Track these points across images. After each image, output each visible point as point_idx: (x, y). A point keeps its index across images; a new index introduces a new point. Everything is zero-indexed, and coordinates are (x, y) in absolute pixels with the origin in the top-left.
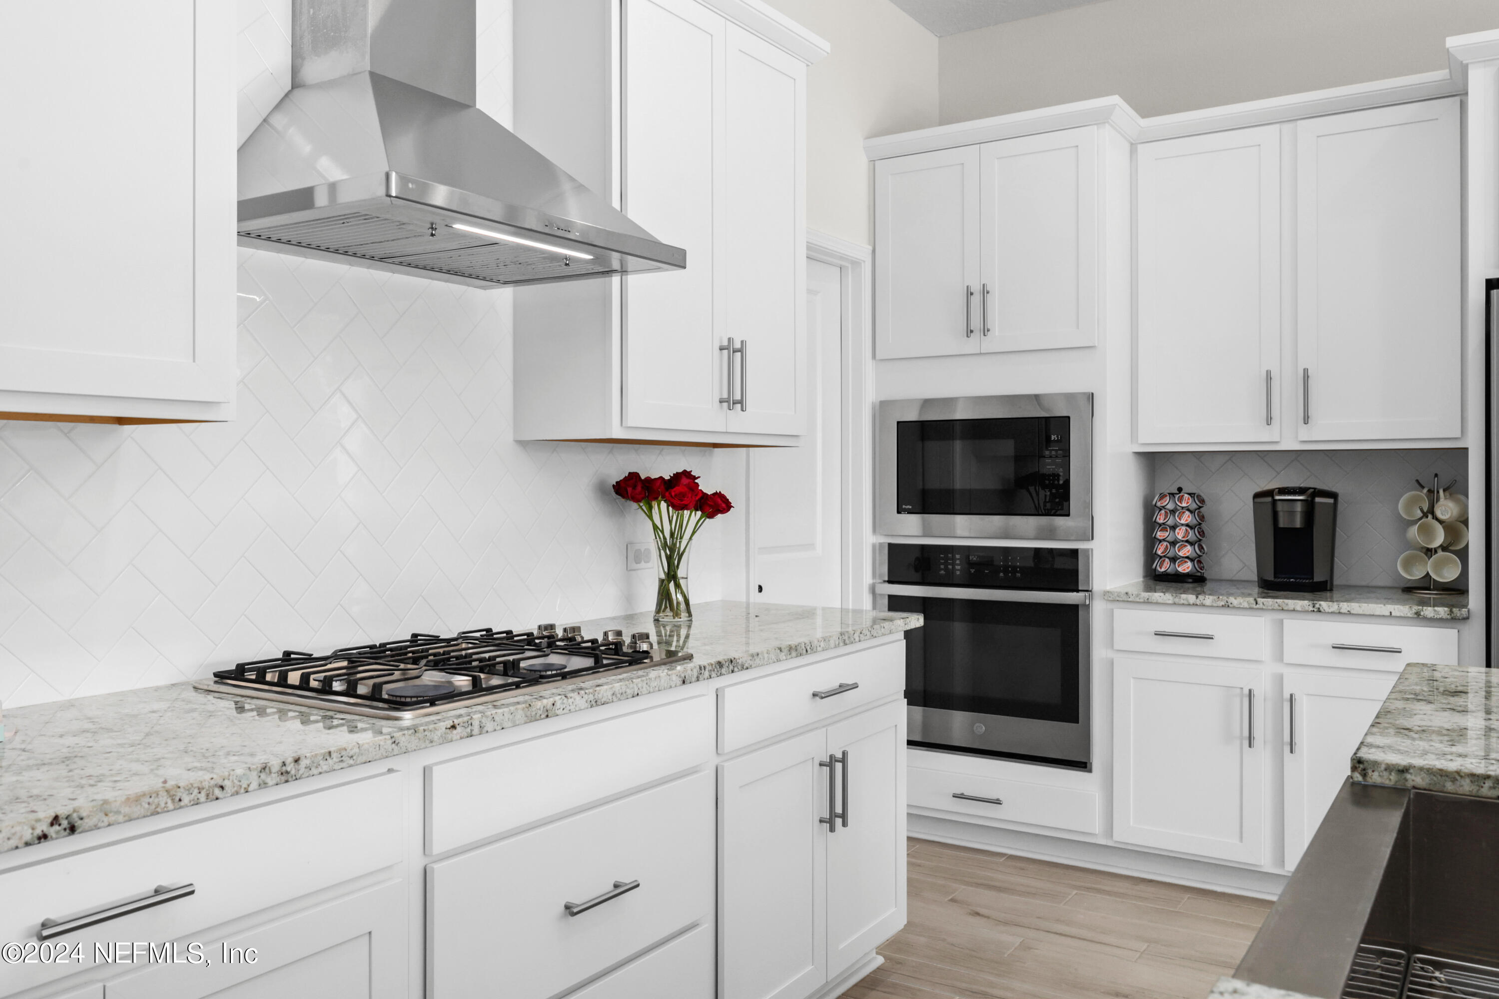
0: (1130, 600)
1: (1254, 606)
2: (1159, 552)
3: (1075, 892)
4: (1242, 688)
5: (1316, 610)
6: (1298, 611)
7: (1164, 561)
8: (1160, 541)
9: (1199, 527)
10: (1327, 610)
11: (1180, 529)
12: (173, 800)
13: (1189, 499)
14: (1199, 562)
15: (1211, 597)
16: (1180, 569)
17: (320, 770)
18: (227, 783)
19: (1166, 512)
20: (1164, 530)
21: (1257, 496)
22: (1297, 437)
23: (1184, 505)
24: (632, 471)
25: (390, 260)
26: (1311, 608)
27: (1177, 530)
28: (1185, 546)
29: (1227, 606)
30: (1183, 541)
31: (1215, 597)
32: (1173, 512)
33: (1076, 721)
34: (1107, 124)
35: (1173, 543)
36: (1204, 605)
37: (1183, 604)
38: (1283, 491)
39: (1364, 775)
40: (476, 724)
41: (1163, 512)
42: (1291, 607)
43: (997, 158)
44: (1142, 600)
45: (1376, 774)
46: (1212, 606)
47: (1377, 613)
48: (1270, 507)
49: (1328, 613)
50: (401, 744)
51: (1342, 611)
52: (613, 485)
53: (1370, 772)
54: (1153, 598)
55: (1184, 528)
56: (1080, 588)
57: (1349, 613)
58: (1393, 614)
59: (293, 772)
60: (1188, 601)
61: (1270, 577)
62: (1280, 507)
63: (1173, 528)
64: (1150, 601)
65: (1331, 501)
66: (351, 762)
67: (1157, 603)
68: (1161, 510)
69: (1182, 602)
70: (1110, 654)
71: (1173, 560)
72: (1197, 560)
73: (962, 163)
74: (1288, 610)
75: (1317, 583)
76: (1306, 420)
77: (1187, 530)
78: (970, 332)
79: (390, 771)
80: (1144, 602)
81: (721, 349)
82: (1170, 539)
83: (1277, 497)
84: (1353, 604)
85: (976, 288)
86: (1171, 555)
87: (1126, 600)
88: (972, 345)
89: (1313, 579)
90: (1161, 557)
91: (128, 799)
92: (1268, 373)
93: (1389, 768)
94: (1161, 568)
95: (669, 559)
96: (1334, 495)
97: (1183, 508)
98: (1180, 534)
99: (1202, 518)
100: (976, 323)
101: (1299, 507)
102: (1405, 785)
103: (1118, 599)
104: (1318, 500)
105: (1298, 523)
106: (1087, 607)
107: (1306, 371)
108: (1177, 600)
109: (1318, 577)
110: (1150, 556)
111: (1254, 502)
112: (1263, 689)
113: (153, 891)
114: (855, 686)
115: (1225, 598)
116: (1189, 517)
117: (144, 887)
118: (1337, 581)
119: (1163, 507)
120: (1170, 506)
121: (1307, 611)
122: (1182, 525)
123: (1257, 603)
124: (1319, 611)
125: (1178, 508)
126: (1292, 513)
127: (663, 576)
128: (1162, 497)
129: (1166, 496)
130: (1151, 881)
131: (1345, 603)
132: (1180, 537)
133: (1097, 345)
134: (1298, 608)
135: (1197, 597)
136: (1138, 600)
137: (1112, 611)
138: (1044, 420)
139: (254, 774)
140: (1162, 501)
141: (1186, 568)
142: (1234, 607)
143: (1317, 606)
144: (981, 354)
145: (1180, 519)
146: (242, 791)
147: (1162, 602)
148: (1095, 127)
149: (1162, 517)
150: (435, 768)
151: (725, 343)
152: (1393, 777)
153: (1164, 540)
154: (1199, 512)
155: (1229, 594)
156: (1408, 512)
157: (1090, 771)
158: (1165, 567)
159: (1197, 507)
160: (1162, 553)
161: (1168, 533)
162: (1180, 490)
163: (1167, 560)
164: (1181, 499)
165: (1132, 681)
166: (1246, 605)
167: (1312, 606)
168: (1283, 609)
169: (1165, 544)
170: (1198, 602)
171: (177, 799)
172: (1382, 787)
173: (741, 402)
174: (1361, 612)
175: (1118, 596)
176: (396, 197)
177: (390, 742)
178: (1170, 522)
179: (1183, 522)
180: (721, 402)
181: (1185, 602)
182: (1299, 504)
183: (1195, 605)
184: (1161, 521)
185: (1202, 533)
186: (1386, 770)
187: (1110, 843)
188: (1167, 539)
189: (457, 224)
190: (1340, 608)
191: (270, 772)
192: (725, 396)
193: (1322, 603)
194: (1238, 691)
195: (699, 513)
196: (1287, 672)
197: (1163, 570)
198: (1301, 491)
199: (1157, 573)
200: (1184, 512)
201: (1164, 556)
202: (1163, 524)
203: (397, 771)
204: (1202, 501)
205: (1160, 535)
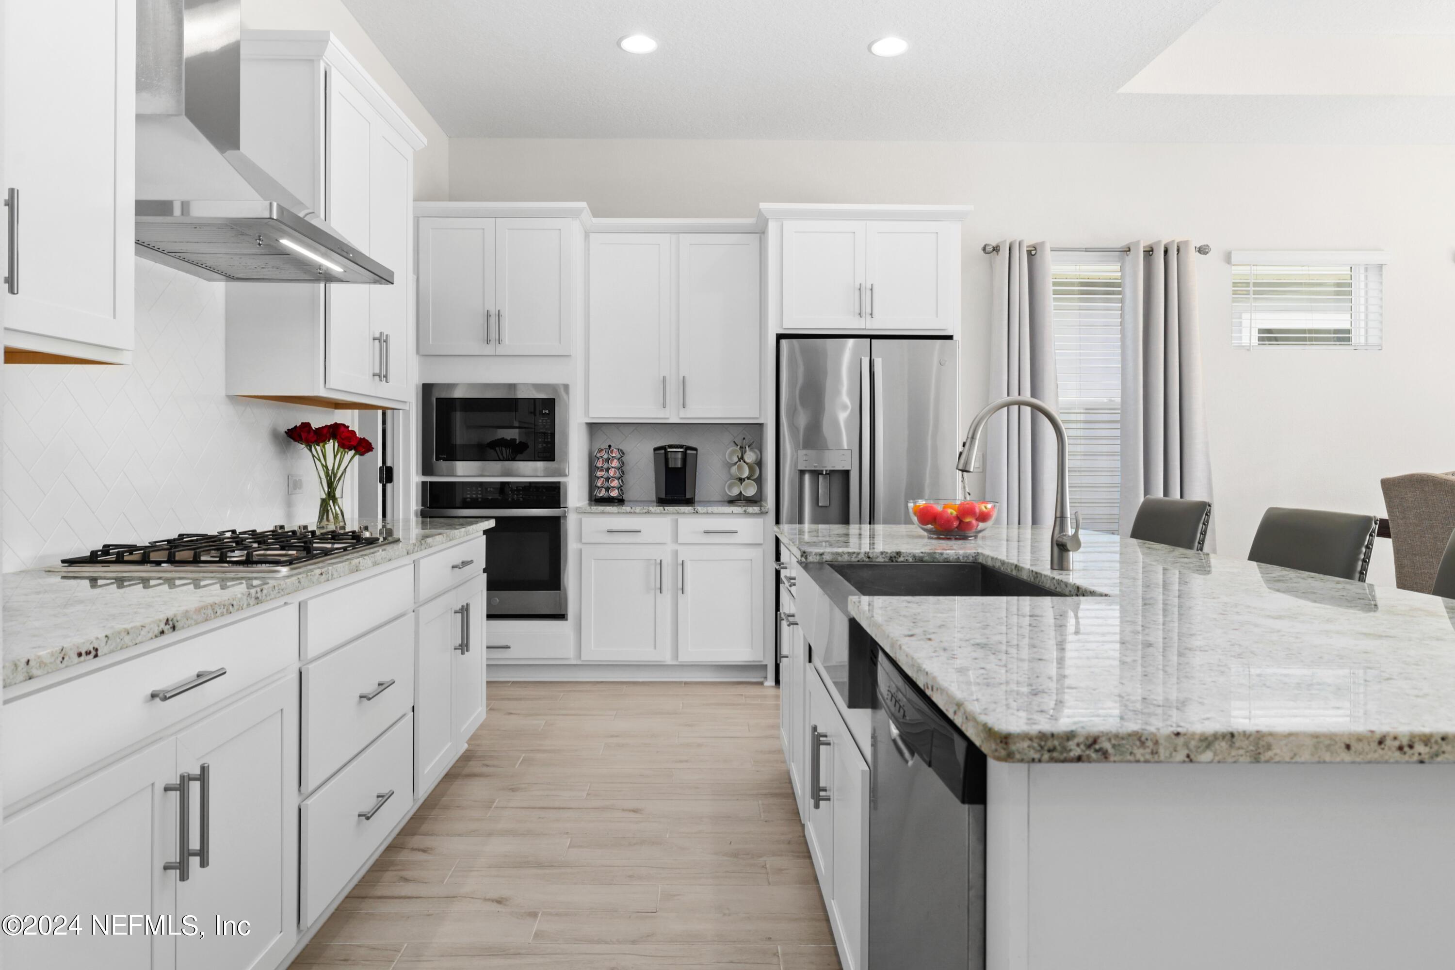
0: (593, 511)
1: (663, 512)
2: (599, 484)
3: (562, 694)
4: (656, 560)
5: (695, 512)
6: (686, 513)
7: (602, 489)
8: (598, 478)
9: (621, 469)
10: (701, 512)
11: (611, 470)
12: (213, 612)
13: (616, 452)
14: (621, 490)
15: (639, 508)
16: (612, 494)
17: (271, 598)
18: (235, 603)
19: (603, 460)
20: (601, 471)
21: (656, 449)
22: (679, 415)
23: (614, 455)
24: (304, 421)
25: (173, 254)
26: (693, 511)
27: (610, 471)
28: (614, 480)
29: (648, 513)
30: (613, 477)
31: (642, 508)
32: (608, 460)
33: (559, 589)
34: (578, 219)
35: (608, 479)
36: (635, 513)
37: (624, 513)
38: (671, 446)
39: (806, 558)
40: (330, 573)
41: (601, 460)
42: (683, 511)
43: (508, 229)
44: (599, 512)
45: (811, 557)
46: (640, 513)
47: (726, 512)
48: (663, 456)
49: (702, 513)
50: (302, 583)
51: (709, 512)
52: (286, 432)
53: (808, 556)
54: (606, 510)
55: (613, 469)
56: (561, 506)
57: (712, 513)
58: (734, 512)
59: (260, 598)
60: (626, 511)
61: (663, 496)
62: (669, 455)
63: (608, 470)
64: (604, 511)
65: (695, 452)
66: (283, 593)
67: (609, 513)
68: (598, 459)
69: (623, 511)
70: (579, 546)
71: (608, 489)
72: (620, 488)
73: (483, 228)
74: (681, 513)
75: (688, 499)
76: (684, 407)
77: (615, 471)
78: (488, 342)
79: (286, 604)
80: (601, 513)
81: (374, 339)
82: (605, 476)
83: (669, 450)
84: (714, 508)
85: (493, 312)
86: (605, 486)
87: (589, 511)
88: (489, 350)
89: (685, 496)
90: (599, 488)
91: (196, 610)
92: (664, 378)
93: (816, 554)
94: (600, 494)
95: (330, 484)
96: (696, 449)
97: (613, 457)
98: (612, 473)
99: (623, 463)
100: (494, 335)
101: (680, 456)
102: (822, 561)
103: (585, 511)
104: (689, 452)
105: (679, 465)
106: (565, 517)
107: (684, 378)
108: (620, 511)
109: (688, 496)
110: (592, 487)
111: (654, 453)
112: (667, 561)
113: (196, 676)
114: (471, 562)
115: (647, 508)
116: (616, 462)
117: (188, 673)
118: (697, 499)
119: (601, 457)
120: (606, 456)
121: (691, 513)
122: (613, 467)
123: (664, 510)
124: (697, 512)
125: (610, 457)
126: (676, 459)
127: (324, 496)
128: (600, 450)
129: (603, 450)
130: (602, 682)
131: (710, 508)
132: (612, 475)
133: (571, 354)
134: (686, 512)
135: (631, 508)
136: (597, 512)
137: (581, 520)
138: (533, 400)
139: (245, 597)
140: (601, 453)
141: (614, 493)
142: (652, 513)
143: (696, 510)
144: (496, 355)
145: (611, 464)
146: (241, 608)
147: (612, 512)
148: (571, 219)
149: (601, 463)
150: (309, 602)
151: (377, 335)
152: (818, 557)
153: (602, 477)
154: (621, 460)
155: (649, 506)
156: (730, 457)
157: (567, 620)
158: (603, 493)
159: (620, 456)
160: (601, 485)
161: (604, 473)
162: (610, 446)
163: (603, 489)
164: (612, 452)
165: (593, 561)
166: (658, 511)
167: (693, 510)
168: (678, 513)
169: (602, 479)
170: (632, 511)
171: (215, 612)
172: (813, 563)
173: (386, 376)
174: (718, 512)
175: (585, 510)
176: (276, 220)
177: (297, 581)
178: (606, 466)
179: (613, 465)
180: (374, 375)
181: (625, 511)
182: (680, 453)
183: (630, 513)
184: (600, 465)
185: (623, 472)
186: (815, 555)
187: (579, 663)
188: (604, 476)
189: (284, 239)
190: (708, 510)
191: (251, 597)
192: (377, 371)
193: (698, 508)
194: (654, 561)
195: (352, 452)
196: (679, 548)
197: (601, 495)
198: (681, 447)
199: (597, 498)
200: (613, 460)
201: (602, 487)
202: (602, 467)
203: (291, 603)
204: (623, 453)
205: (599, 474)
